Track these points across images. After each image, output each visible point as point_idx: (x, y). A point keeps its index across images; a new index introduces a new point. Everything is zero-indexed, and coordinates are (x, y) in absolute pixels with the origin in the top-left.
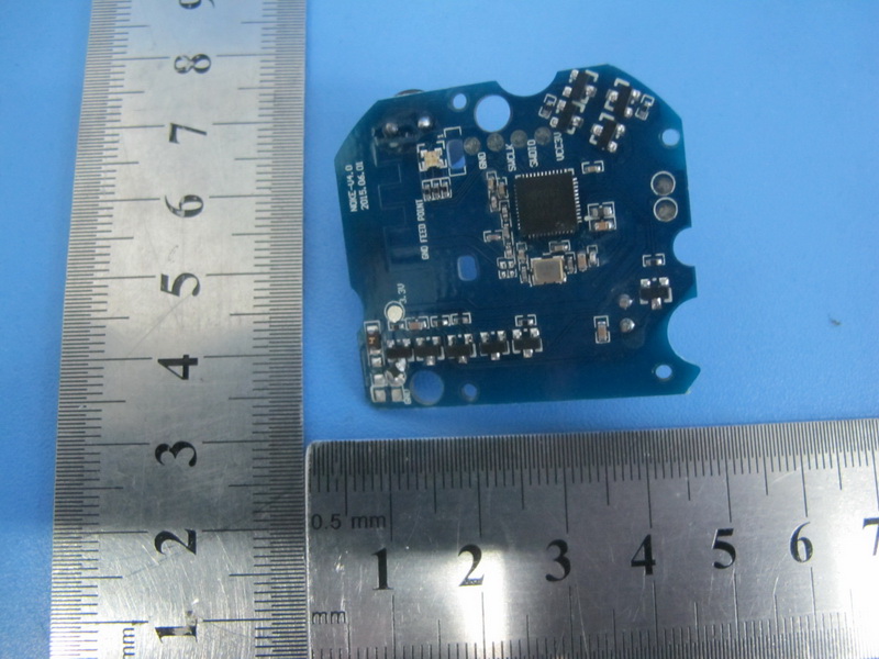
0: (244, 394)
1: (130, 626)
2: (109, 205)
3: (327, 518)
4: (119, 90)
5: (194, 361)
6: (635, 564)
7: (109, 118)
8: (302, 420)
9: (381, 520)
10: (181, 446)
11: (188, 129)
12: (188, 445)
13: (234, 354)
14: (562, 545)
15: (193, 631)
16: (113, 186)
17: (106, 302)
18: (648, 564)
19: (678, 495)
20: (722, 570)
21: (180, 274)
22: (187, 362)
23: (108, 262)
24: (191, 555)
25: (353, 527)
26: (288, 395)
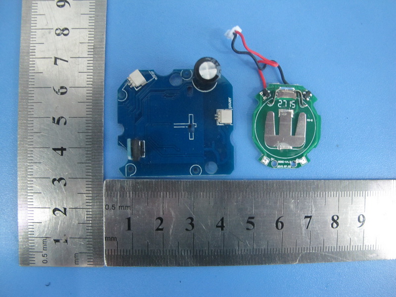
0: (83, 161)
1: (45, 239)
2: (33, 89)
3: (110, 206)
4: (34, 42)
5: (65, 149)
6: (217, 227)
7: (31, 54)
9: (129, 207)
10: (61, 179)
11: (61, 59)
12: (63, 179)
13: (79, 147)
14: (192, 219)
15: (66, 241)
16: (34, 82)
17: (33, 127)
18: (222, 227)
19: (235, 204)
20: (249, 231)
21: (59, 117)
22: (62, 149)
23: (33, 112)
24: (65, 215)
25: (119, 209)
26: (98, 162)
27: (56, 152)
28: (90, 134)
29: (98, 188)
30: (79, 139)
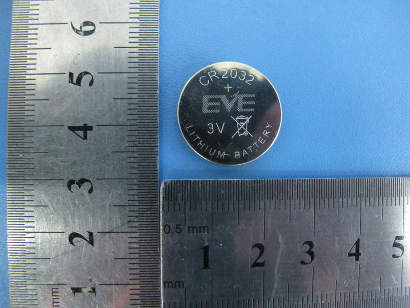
0: (123, 149)
1: (56, 286)
2: (35, 27)
3: (173, 226)
5: (91, 128)
6: (350, 255)
8: (158, 166)
9: (206, 229)
10: (83, 181)
12: (88, 181)
13: (116, 124)
14: (311, 244)
15: (94, 290)
16: (38, 14)
17: (34, 90)
18: (357, 255)
19: (376, 216)
20: (396, 259)
21: (81, 72)
22: (86, 128)
23: (35, 64)
24: (91, 246)
25: (189, 232)
26: (149, 151)
27: (75, 133)
28: (134, 101)
29: (150, 196)
30: (115, 110)
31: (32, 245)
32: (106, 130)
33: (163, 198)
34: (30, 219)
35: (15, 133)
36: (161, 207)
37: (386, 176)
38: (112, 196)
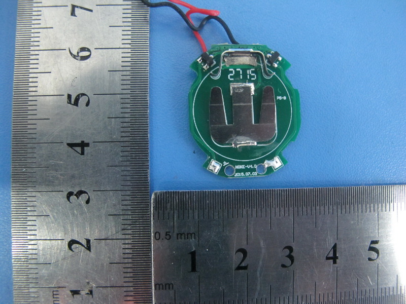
0: (117, 163)
1: (56, 289)
2: (37, 53)
3: (163, 234)
5: (87, 145)
6: (328, 258)
8: (149, 178)
9: (193, 235)
10: (81, 192)
11: (81, 8)
12: (85, 192)
13: (110, 141)
14: (290, 249)
15: (91, 292)
16: (39, 41)
17: (36, 110)
18: (334, 259)
19: (352, 222)
20: (372, 262)
21: (78, 94)
22: (83, 145)
23: (37, 87)
24: (88, 251)
25: (178, 239)
26: (141, 165)
27: (74, 149)
28: (127, 120)
29: (142, 206)
30: (109, 128)
31: (34, 252)
32: (101, 146)
33: (153, 207)
34: (33, 228)
35: (18, 149)
36: (152, 216)
37: (361, 185)
38: (107, 206)
